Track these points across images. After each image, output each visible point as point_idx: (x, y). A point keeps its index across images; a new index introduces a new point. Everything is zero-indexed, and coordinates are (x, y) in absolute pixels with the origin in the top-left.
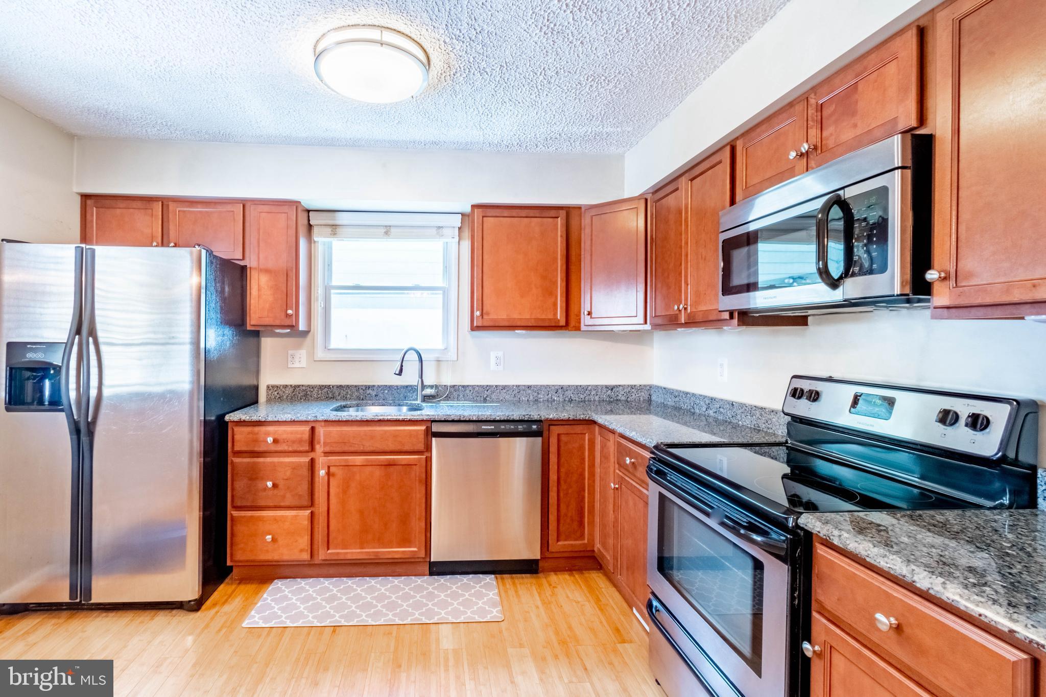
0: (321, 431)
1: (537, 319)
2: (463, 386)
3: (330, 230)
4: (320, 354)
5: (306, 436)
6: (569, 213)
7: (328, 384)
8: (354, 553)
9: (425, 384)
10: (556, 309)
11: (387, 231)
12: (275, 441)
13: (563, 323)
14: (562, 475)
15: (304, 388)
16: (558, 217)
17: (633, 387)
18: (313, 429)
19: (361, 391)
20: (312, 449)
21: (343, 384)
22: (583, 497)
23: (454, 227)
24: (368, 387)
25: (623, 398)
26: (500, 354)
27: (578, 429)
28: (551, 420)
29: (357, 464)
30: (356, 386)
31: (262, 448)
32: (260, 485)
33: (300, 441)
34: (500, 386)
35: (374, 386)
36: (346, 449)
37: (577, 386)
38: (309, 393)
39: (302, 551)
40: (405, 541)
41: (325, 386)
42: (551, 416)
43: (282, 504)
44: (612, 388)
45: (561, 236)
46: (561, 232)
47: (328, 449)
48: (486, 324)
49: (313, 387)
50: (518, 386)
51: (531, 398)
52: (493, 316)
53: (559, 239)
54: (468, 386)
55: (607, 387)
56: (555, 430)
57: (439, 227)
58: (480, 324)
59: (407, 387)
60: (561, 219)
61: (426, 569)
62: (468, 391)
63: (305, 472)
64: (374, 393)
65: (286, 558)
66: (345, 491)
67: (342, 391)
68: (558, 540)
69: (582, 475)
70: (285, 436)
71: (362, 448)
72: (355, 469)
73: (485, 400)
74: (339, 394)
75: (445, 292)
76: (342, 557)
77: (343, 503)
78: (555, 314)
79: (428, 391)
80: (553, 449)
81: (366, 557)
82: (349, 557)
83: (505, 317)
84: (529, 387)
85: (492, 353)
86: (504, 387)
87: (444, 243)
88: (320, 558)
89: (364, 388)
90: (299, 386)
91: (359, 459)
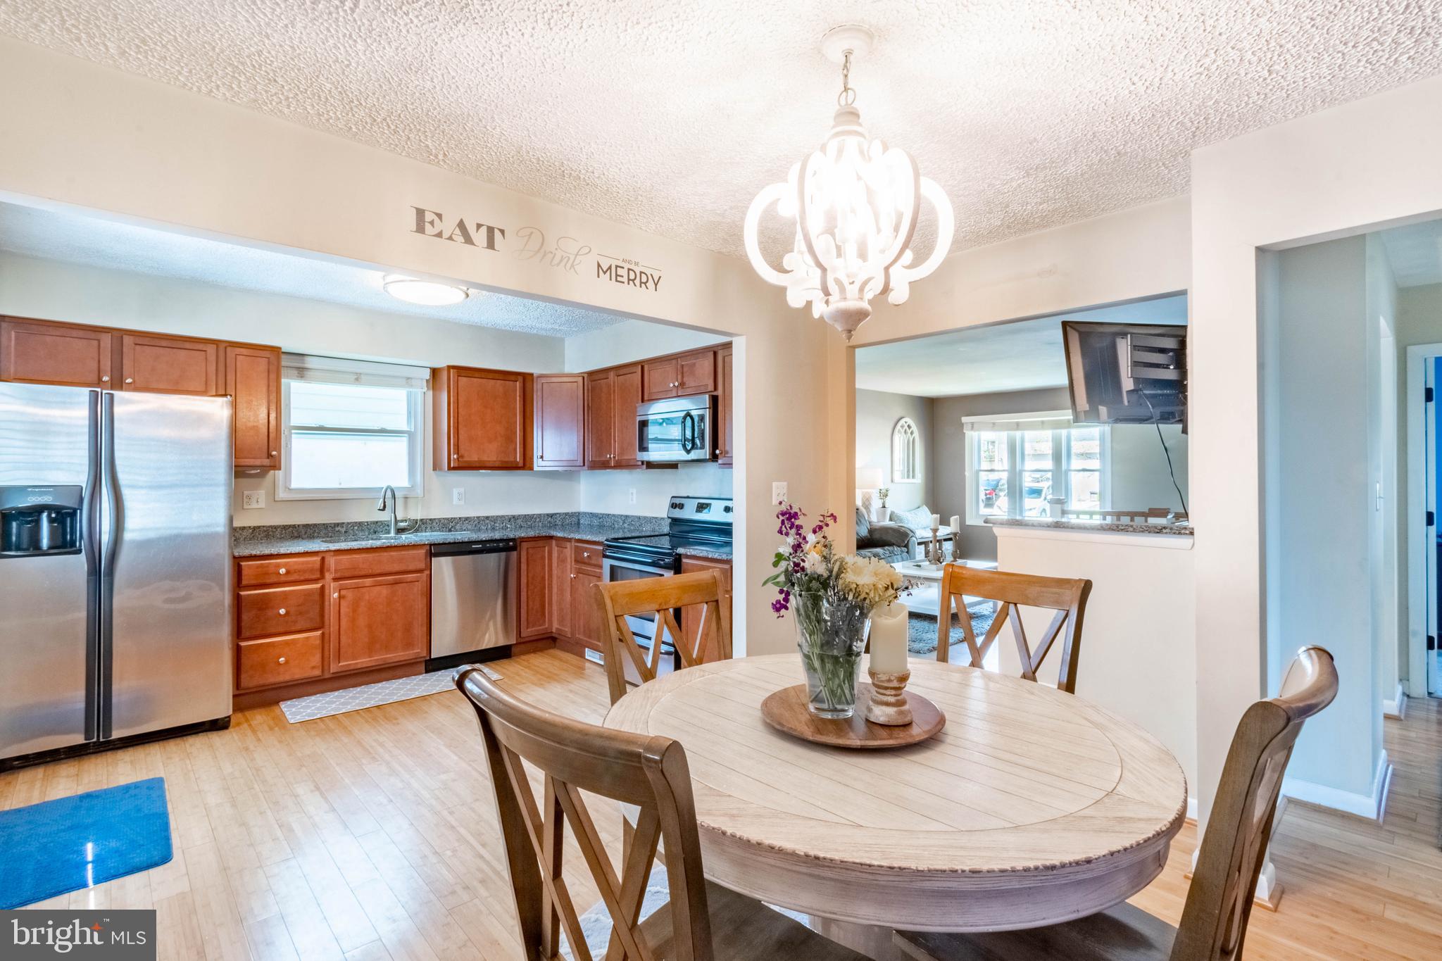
0: (331, 561)
1: (502, 462)
2: (430, 520)
3: (296, 372)
4: (281, 494)
5: (318, 565)
6: (526, 378)
7: (293, 524)
8: (363, 661)
9: (398, 519)
10: (516, 453)
11: (358, 379)
12: (288, 572)
13: (521, 464)
14: (530, 579)
15: (265, 529)
16: (516, 381)
17: (566, 514)
18: (323, 559)
19: (330, 529)
20: (322, 577)
21: (310, 523)
22: (545, 594)
23: (422, 379)
24: (338, 525)
25: (560, 523)
26: (462, 490)
27: (540, 543)
28: (523, 538)
29: (367, 585)
30: (324, 524)
31: (273, 579)
32: (270, 613)
33: (312, 571)
34: (463, 518)
35: (343, 523)
36: (356, 573)
37: (525, 515)
38: (271, 533)
39: (313, 668)
40: (409, 645)
41: (290, 526)
42: (523, 535)
43: (293, 629)
44: (552, 516)
45: (520, 396)
46: (520, 392)
47: (338, 575)
48: (461, 465)
49: (276, 527)
50: (478, 517)
51: (489, 526)
52: (466, 459)
53: (518, 398)
54: (434, 519)
55: (548, 515)
56: (525, 545)
57: (408, 378)
58: (456, 465)
59: (377, 522)
60: (520, 382)
61: (423, 667)
62: (434, 524)
63: (317, 597)
64: (343, 530)
65: (297, 676)
66: (354, 611)
67: (309, 530)
68: (527, 628)
69: (543, 578)
70: (296, 567)
71: (370, 572)
72: (364, 590)
73: (450, 531)
74: (306, 533)
75: (411, 436)
76: (352, 668)
77: (353, 620)
78: (516, 457)
79: (402, 525)
80: (523, 560)
81: (374, 664)
82: (359, 666)
83: (476, 459)
84: (487, 518)
85: (454, 490)
86: (467, 519)
87: (408, 392)
88: (331, 672)
89: (332, 526)
90: (259, 527)
91: (368, 581)
